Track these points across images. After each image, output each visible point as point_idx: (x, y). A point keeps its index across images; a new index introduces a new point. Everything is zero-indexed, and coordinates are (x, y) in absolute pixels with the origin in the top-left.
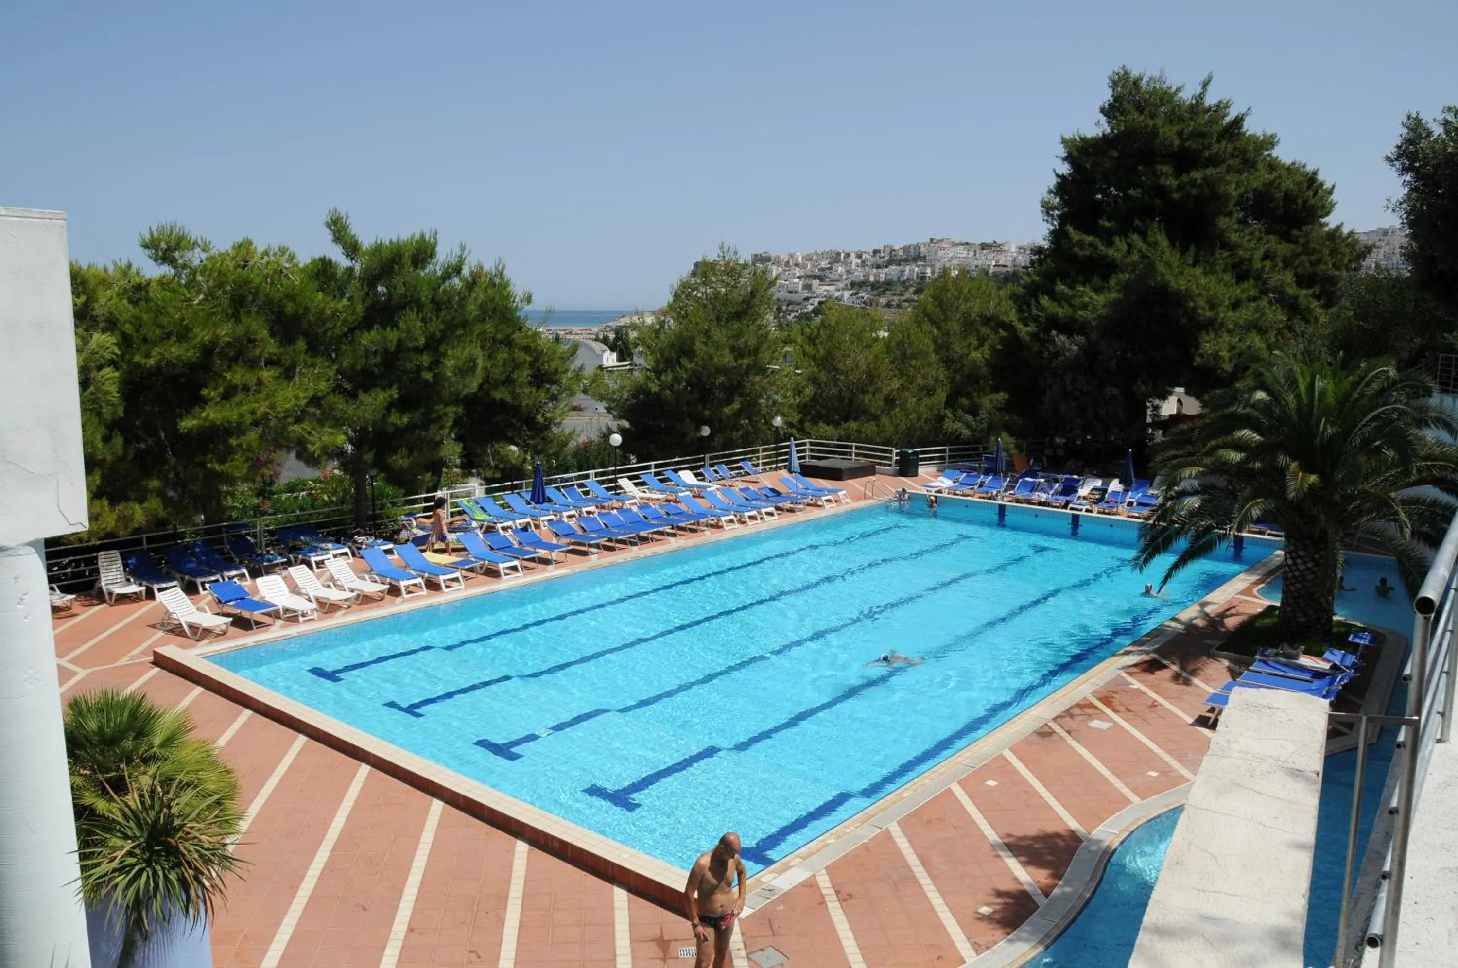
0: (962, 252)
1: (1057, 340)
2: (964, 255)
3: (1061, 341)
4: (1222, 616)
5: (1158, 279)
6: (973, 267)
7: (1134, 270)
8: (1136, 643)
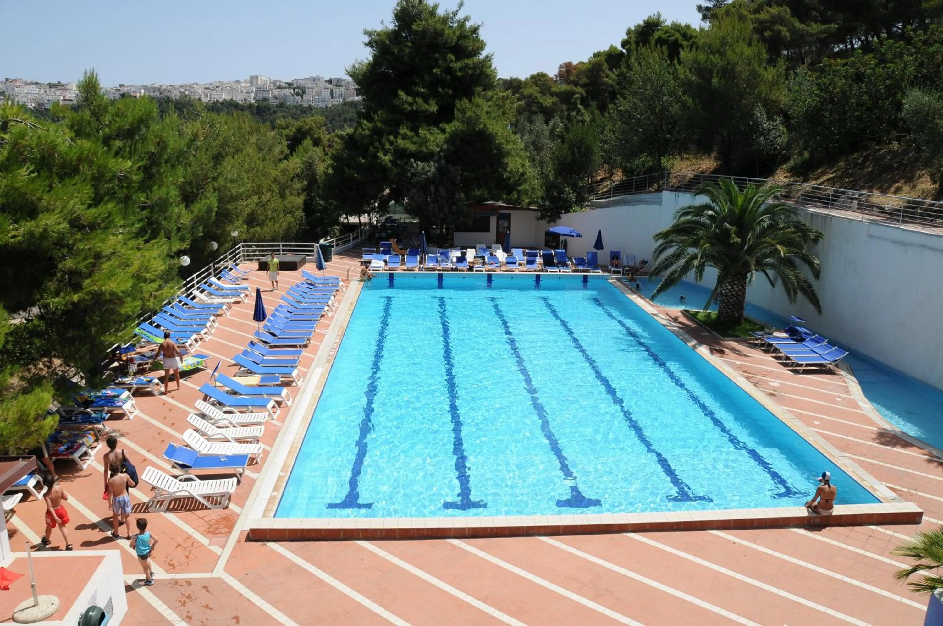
0: (34, 89)
1: (414, 165)
2: (37, 92)
3: (420, 166)
4: (675, 320)
5: (481, 126)
6: (46, 101)
7: (468, 122)
8: (685, 341)
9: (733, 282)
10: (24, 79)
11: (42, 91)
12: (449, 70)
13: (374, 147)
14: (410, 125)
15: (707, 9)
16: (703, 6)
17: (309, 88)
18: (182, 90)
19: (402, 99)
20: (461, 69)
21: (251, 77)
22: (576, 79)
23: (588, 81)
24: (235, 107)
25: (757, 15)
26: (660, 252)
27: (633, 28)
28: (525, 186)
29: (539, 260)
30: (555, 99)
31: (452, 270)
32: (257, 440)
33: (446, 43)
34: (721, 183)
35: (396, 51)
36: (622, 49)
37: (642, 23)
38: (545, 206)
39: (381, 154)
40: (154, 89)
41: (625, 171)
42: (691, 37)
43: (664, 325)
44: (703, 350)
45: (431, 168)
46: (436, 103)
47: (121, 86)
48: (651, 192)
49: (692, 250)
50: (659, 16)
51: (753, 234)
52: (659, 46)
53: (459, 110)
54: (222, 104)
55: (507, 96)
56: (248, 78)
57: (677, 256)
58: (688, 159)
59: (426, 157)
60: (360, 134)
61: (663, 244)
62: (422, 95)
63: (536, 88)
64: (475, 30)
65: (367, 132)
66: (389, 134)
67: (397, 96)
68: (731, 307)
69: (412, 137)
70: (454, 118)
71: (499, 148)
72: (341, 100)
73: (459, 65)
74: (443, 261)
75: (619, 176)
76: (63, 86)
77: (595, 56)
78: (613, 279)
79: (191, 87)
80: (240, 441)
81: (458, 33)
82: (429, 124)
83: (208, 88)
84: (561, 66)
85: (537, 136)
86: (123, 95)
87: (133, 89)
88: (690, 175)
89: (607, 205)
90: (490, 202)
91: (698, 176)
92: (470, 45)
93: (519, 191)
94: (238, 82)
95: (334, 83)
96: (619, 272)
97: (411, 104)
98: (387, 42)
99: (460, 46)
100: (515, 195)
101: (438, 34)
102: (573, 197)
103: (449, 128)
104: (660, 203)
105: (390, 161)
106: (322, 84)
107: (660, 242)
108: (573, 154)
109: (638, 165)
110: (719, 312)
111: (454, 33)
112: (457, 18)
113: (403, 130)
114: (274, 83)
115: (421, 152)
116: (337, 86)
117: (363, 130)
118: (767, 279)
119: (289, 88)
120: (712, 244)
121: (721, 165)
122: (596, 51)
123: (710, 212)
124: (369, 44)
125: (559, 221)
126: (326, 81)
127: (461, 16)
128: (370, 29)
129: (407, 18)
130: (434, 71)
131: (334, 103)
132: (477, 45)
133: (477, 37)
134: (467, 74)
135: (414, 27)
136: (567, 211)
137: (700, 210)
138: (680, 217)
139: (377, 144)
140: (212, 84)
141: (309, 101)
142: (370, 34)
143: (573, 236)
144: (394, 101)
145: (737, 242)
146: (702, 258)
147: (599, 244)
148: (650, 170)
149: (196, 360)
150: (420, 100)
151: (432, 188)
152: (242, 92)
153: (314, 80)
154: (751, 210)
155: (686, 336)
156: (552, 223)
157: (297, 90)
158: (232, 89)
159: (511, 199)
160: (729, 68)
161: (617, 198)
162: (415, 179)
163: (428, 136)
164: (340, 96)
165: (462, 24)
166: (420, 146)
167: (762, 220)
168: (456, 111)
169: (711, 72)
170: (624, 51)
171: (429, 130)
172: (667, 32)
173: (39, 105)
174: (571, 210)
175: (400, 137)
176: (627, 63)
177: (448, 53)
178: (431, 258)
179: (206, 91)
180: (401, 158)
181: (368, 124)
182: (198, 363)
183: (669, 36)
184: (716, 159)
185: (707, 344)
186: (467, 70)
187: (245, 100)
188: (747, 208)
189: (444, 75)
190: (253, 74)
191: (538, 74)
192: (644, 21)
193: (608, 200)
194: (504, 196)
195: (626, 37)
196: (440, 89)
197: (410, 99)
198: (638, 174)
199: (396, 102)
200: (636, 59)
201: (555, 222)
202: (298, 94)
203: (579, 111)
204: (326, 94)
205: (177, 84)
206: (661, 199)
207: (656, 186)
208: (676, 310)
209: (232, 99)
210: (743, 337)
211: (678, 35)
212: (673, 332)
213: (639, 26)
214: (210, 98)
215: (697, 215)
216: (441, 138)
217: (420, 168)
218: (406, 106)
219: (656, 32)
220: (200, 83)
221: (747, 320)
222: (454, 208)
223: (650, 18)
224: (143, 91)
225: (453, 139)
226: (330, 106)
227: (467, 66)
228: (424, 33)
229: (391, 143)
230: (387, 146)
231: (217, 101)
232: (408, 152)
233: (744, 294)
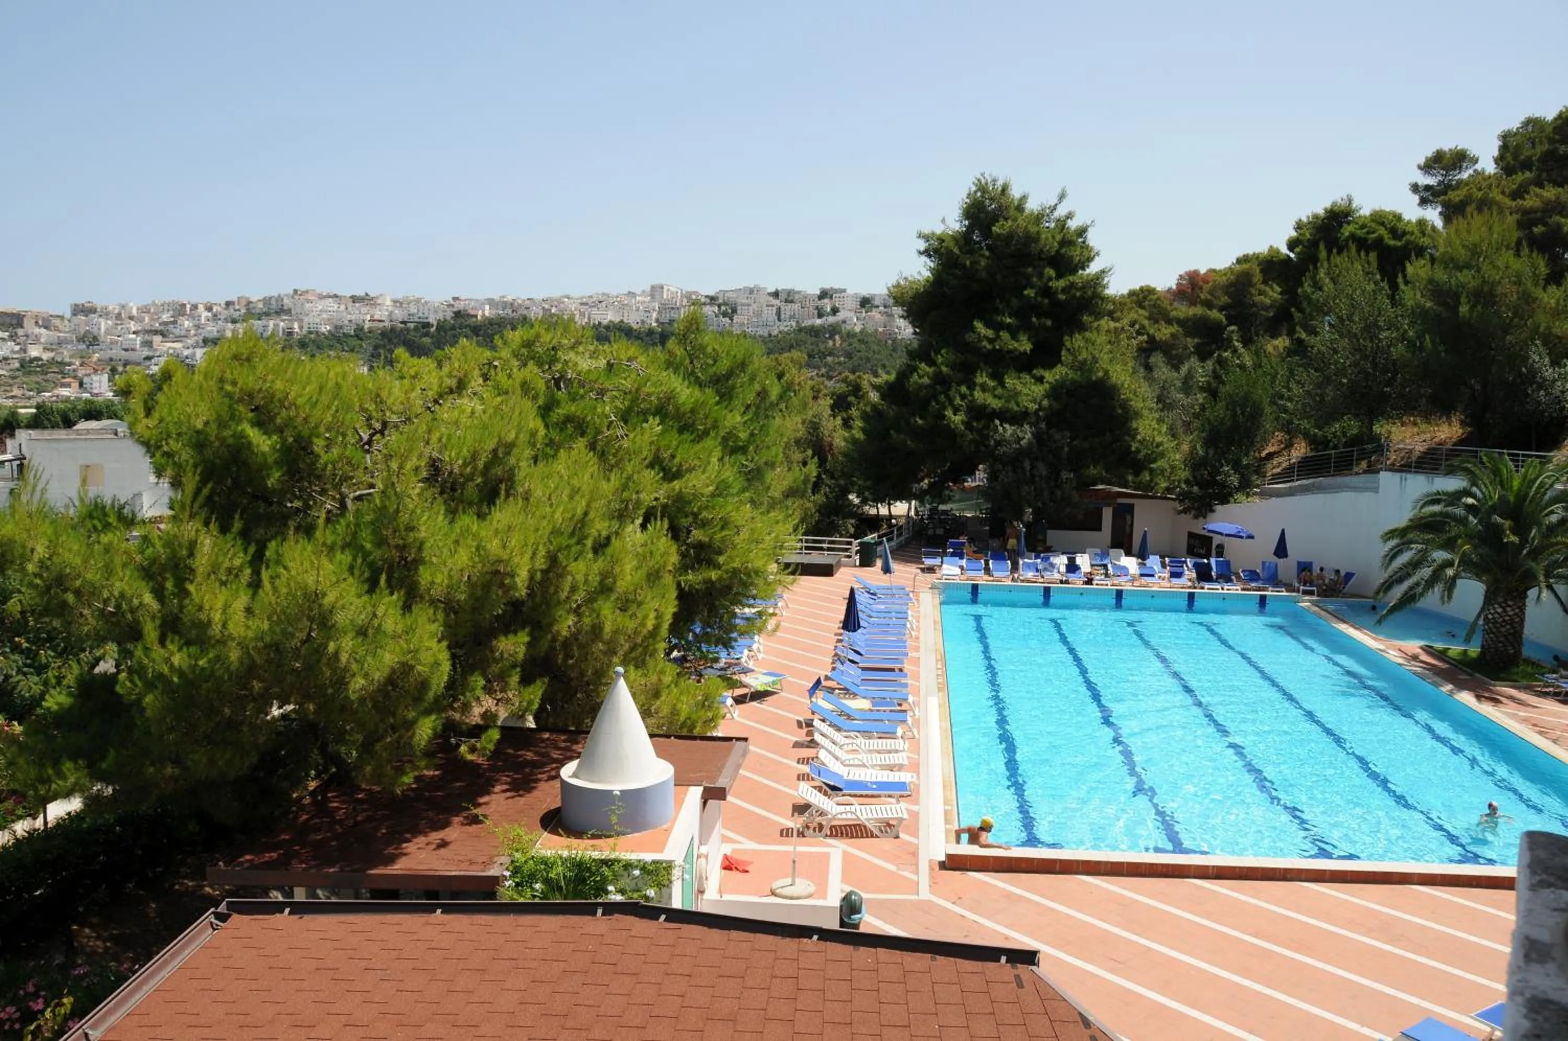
0: (332, 305)
1: (1000, 429)
2: (335, 308)
3: (1008, 430)
4: (1415, 658)
5: (1101, 374)
6: (347, 323)
7: (1082, 367)
8: (1436, 685)
9: (1505, 602)
10: (318, 291)
11: (342, 307)
12: (1047, 292)
13: (938, 403)
14: (990, 370)
15: (1428, 188)
16: (1420, 183)
17: (742, 305)
18: (547, 306)
19: (979, 334)
20: (1064, 290)
21: (653, 287)
22: (1209, 297)
23: (1229, 301)
24: (626, 335)
25: (1520, 202)
26: (1394, 557)
27: (1305, 220)
28: (1161, 463)
29: (1190, 574)
30: (1174, 329)
31: (1061, 582)
32: (900, 767)
33: (1041, 251)
34: (1485, 459)
35: (968, 263)
36: (1288, 252)
37: (1321, 212)
38: (1191, 492)
39: (949, 413)
40: (505, 305)
41: (1313, 442)
42: (1404, 233)
43: (1400, 665)
44: (1466, 698)
45: (1027, 434)
46: (1029, 340)
47: (455, 299)
48: (1357, 474)
49: (1440, 555)
50: (1350, 201)
51: (1539, 531)
52: (1363, 253)
53: (1068, 350)
54: (607, 328)
55: (1123, 328)
56: (648, 289)
57: (1415, 565)
58: (1415, 424)
59: (1017, 418)
60: (916, 383)
61: (1398, 545)
62: (1008, 328)
63: (1141, 311)
64: (1082, 232)
65: (926, 380)
66: (959, 384)
67: (973, 329)
68: (1502, 639)
69: (994, 388)
70: (1059, 361)
71: (1125, 405)
72: (794, 324)
73: (1061, 283)
74: (1045, 569)
75: (1300, 450)
76: (372, 299)
77: (1239, 261)
78: (1305, 603)
79: (560, 301)
80: (883, 767)
81: (1059, 237)
82: (1020, 370)
83: (585, 304)
84: (1181, 277)
85: (1163, 388)
86: (458, 314)
87: (473, 304)
88: (1420, 448)
89: (1290, 493)
90: (1100, 487)
91: (1434, 449)
92: (1075, 253)
93: (1152, 471)
94: (632, 294)
95: (783, 296)
96: (1311, 593)
97: (991, 341)
98: (956, 250)
99: (1063, 256)
100: (1146, 476)
101: (1030, 239)
102: (1234, 480)
103: (1051, 376)
104: (1376, 490)
105: (963, 422)
106: (764, 299)
107: (1393, 543)
108: (1234, 416)
109: (1334, 433)
110: (1483, 647)
111: (1053, 237)
112: (1057, 214)
113: (982, 378)
114: (688, 295)
115: (1008, 410)
116: (786, 301)
117: (920, 377)
118: (1556, 602)
119: (711, 304)
120: (1475, 547)
121: (1471, 433)
122: (1240, 254)
123: (1470, 501)
124: (926, 253)
125: (1211, 516)
126: (769, 294)
127: (1061, 212)
128: (927, 231)
129: (982, 215)
130: (1026, 292)
131: (782, 328)
132: (1086, 254)
133: (1084, 242)
134: (1074, 296)
135: (995, 229)
136: (1224, 500)
137: (1455, 497)
138: (1422, 507)
139: (942, 398)
140: (591, 297)
141: (743, 324)
142: (926, 238)
143: (1241, 537)
144: (967, 336)
145: (1513, 543)
146: (1459, 566)
147: (1281, 550)
148: (1355, 441)
149: (770, 679)
150: (1005, 335)
151: (1027, 464)
152: (638, 310)
153: (751, 291)
154: (1533, 497)
155: (1436, 679)
156: (1201, 519)
157: (723, 308)
158: (623, 306)
159: (1140, 482)
160: (1486, 289)
161: (1305, 482)
162: (1002, 450)
163: (1019, 387)
164: (792, 317)
165: (1062, 224)
166: (1008, 401)
167: (1552, 512)
168: (1064, 353)
169: (1456, 297)
170: (1292, 255)
171: (1019, 378)
172: (1363, 226)
173: (336, 327)
174: (1232, 500)
175: (978, 388)
176: (1313, 278)
177: (1044, 268)
178: (1028, 566)
179: (583, 308)
180: (978, 419)
181: (927, 369)
182: (774, 683)
183: (1368, 233)
184: (1463, 423)
185: (1470, 689)
186: (1073, 291)
187: (643, 322)
188: (1527, 494)
189: (1039, 299)
190: (656, 282)
191: (1142, 289)
192: (1326, 210)
193: (1289, 485)
194: (1130, 478)
195: (1294, 234)
196: (1034, 319)
197: (990, 333)
198: (1335, 447)
199: (970, 337)
200: (1328, 274)
201: (1205, 517)
202: (725, 315)
203: (1235, 351)
204: (769, 315)
205: (539, 296)
206: (1378, 482)
207: (1364, 464)
208: (1414, 646)
209: (622, 321)
210: (1525, 682)
211: (1382, 231)
212: (1415, 673)
213: (1316, 216)
214: (589, 318)
215: (1451, 504)
216: (1039, 390)
217: (1009, 432)
218: (985, 343)
219: (1345, 225)
220: (572, 295)
221: (1528, 661)
222: (1059, 493)
223: (1334, 204)
224: (487, 307)
225: (1055, 392)
226: (775, 333)
227: (1072, 285)
228: (1010, 236)
229: (963, 397)
230: (958, 401)
231: (600, 323)
232: (988, 410)
233: (1522, 621)
